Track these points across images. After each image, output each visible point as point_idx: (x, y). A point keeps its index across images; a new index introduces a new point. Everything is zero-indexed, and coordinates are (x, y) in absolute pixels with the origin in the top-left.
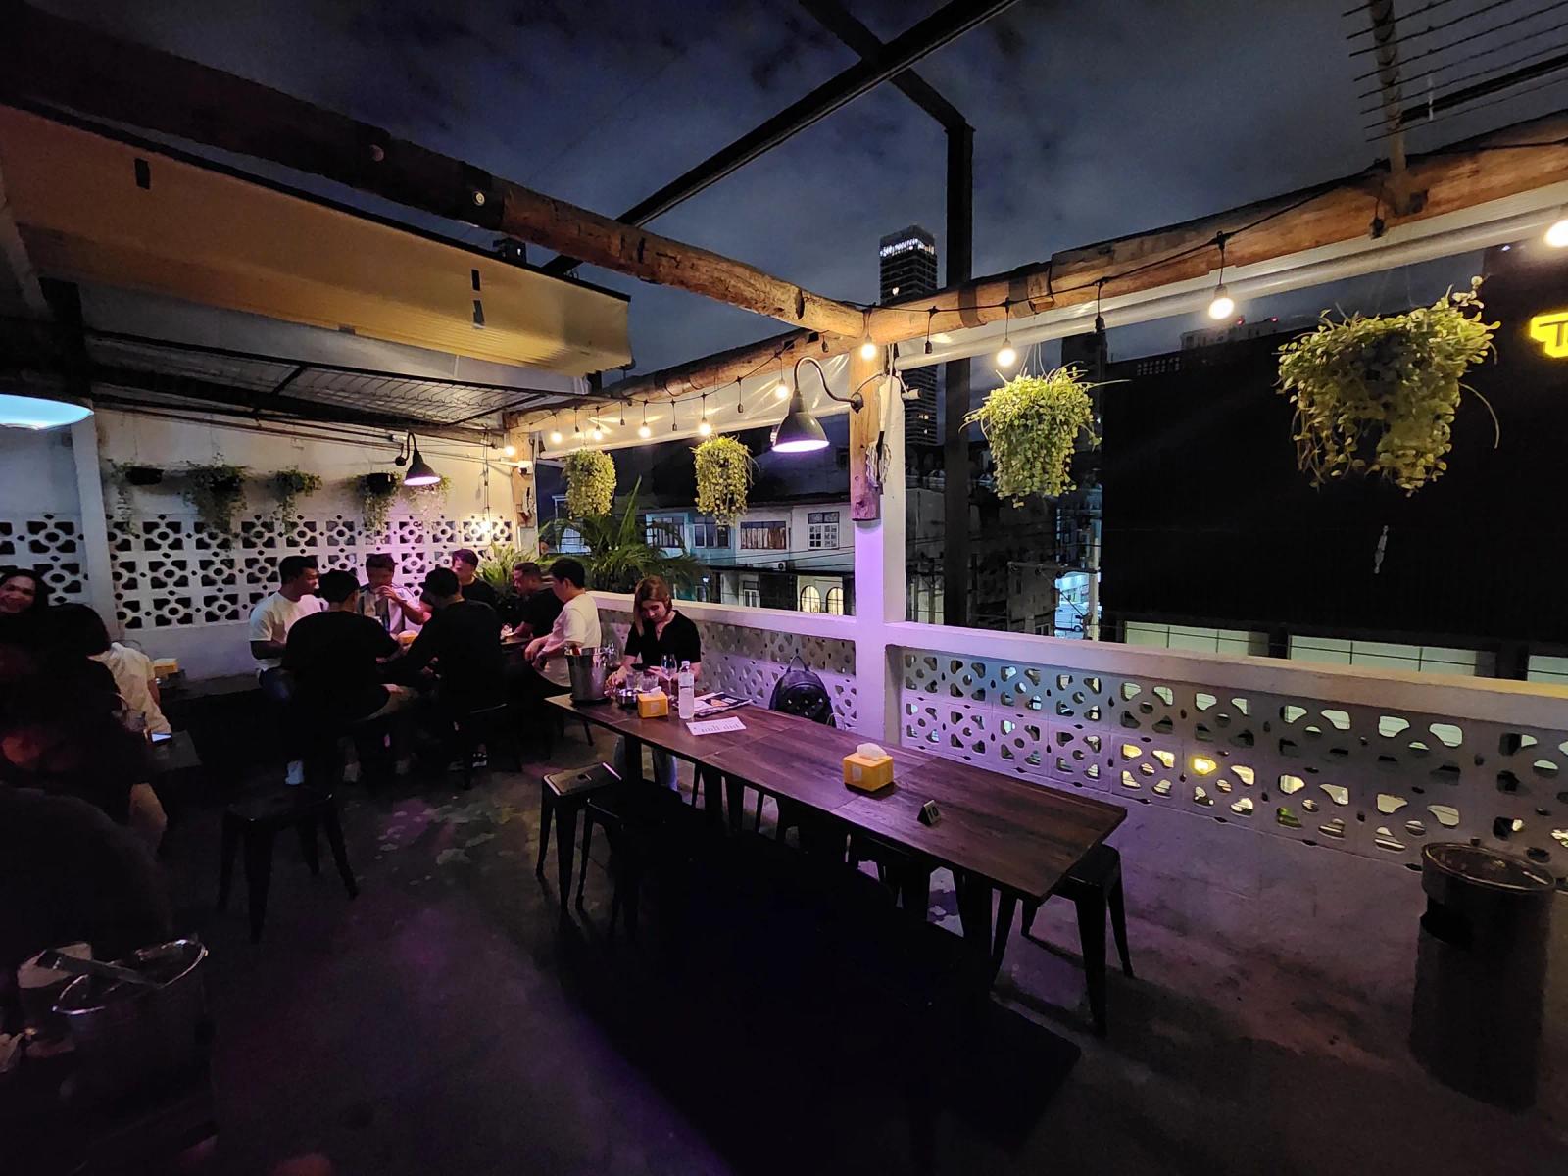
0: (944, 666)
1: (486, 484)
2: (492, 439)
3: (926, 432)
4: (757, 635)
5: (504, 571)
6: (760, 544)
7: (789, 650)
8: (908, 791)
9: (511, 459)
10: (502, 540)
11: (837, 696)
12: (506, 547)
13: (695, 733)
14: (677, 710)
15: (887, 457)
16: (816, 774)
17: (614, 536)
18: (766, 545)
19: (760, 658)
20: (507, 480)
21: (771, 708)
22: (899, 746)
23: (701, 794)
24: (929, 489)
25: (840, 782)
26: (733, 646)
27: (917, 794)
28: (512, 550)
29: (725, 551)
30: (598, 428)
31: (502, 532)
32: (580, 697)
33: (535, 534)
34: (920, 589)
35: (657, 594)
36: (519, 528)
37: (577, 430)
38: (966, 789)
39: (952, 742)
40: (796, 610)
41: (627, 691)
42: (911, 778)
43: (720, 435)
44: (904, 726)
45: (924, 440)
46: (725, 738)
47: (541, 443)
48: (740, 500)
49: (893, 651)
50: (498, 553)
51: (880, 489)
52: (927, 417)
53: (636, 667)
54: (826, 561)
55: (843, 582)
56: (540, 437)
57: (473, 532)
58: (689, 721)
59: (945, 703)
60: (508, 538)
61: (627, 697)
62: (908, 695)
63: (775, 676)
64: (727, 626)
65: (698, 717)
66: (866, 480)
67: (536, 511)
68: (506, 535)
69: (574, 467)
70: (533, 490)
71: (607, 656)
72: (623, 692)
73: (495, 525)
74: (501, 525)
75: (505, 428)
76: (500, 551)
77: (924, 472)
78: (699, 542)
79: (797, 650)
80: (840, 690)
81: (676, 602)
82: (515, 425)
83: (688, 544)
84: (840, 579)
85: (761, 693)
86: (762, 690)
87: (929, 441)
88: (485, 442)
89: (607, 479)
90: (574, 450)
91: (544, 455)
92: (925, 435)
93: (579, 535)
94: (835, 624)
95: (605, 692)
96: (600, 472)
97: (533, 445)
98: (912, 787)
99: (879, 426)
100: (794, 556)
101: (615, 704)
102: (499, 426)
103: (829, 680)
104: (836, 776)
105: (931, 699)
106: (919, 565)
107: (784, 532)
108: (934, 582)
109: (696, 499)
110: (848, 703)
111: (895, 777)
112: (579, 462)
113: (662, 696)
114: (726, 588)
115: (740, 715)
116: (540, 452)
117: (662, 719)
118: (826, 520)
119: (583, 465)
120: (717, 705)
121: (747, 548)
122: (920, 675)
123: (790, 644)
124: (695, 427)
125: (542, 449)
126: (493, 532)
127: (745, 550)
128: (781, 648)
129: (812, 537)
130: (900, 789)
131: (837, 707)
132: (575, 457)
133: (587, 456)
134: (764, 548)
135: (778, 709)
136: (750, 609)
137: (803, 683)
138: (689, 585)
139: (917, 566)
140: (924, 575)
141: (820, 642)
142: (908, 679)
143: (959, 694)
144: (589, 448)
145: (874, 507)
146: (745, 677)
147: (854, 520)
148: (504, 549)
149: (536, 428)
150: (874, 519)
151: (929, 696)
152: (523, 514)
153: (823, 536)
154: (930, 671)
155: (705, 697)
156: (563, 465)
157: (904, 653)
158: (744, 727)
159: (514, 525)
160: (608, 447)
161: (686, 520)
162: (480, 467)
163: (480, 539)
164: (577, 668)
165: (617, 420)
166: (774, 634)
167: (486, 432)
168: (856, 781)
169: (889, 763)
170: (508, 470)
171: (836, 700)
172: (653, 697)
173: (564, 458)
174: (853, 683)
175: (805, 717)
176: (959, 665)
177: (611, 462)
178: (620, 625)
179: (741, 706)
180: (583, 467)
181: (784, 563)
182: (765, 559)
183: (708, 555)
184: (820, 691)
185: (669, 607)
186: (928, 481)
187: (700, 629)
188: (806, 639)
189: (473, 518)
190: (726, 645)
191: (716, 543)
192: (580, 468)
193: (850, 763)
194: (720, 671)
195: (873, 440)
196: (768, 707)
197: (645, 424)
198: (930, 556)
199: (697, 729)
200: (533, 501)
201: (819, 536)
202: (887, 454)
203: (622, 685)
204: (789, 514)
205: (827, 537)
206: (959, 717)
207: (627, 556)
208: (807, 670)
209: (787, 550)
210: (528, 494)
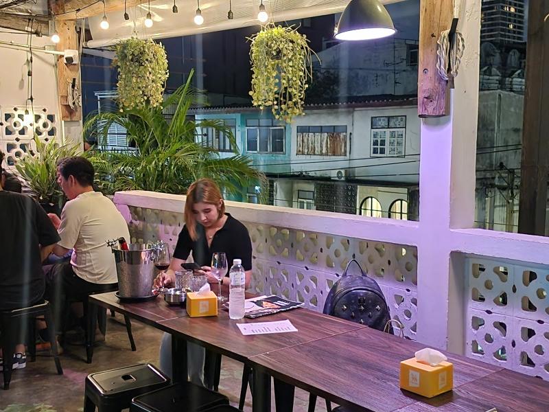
0: (516, 277)
1: (30, 74)
2: (36, 27)
3: (511, 27)
4: (312, 239)
5: (48, 166)
6: (318, 150)
7: (345, 256)
8: (467, 400)
9: (56, 47)
10: (45, 135)
11: (397, 306)
12: (49, 141)
13: (244, 333)
14: (227, 310)
15: (461, 47)
16: (371, 378)
17: (163, 134)
18: (324, 151)
19: (314, 264)
20: (51, 71)
21: (325, 312)
22: (463, 356)
23: (248, 405)
24: (511, 90)
25: (396, 387)
26: (286, 249)
27: (479, 404)
28: (55, 145)
29: (280, 157)
30: (149, 15)
31: (45, 125)
32: (127, 295)
33: (79, 130)
34: (497, 203)
35: (210, 198)
36: (63, 122)
37: (126, 17)
38: (533, 402)
39: (522, 360)
40: (355, 214)
41: (176, 290)
42: (472, 387)
43: (277, 24)
44: (469, 341)
45: (509, 37)
46: (276, 339)
47: (88, 31)
48: (298, 95)
49: (458, 259)
50: (41, 148)
51: (450, 83)
52: (513, 10)
53: (187, 267)
54: (390, 170)
55: (409, 194)
56: (87, 25)
57: (15, 125)
58: (237, 321)
59: (516, 318)
60: (52, 133)
61: (175, 295)
62: (475, 309)
63: (329, 282)
64: (280, 228)
65: (248, 318)
66: (437, 72)
67: (81, 105)
68: (49, 128)
69: (124, 57)
70: (78, 82)
71: (155, 252)
72: (172, 291)
73: (38, 118)
74: (44, 119)
75: (50, 14)
76: (43, 145)
77: (506, 71)
78: (251, 145)
79: (354, 256)
80: (400, 300)
81: (226, 203)
82: (61, 11)
83: (241, 145)
84: (405, 190)
85: (314, 301)
86: (315, 297)
87: (514, 38)
88: (29, 29)
89: (158, 69)
90: (124, 39)
91: (91, 44)
92: (509, 31)
93: (124, 130)
94: (398, 229)
95: (153, 291)
96: (151, 62)
97: (79, 33)
98: (473, 396)
99: (452, 13)
100: (355, 164)
101: (163, 303)
102: (44, 11)
103: (388, 289)
104: (392, 381)
105: (500, 314)
106: (497, 176)
107: (345, 136)
108: (513, 197)
109: (251, 93)
110: (408, 314)
111: (454, 386)
112: (129, 52)
113: (212, 295)
114: (279, 195)
115: (290, 317)
116: (87, 41)
117: (211, 318)
118: (392, 124)
119: (133, 54)
120: (268, 307)
121: (303, 154)
122: (488, 286)
123: (346, 249)
124: (253, 15)
125: (89, 37)
126: (36, 125)
127: (302, 157)
128: (337, 254)
129: (375, 143)
130: (459, 397)
131: (396, 317)
132: (125, 46)
133: (137, 44)
134: (322, 154)
135: (333, 313)
136: (304, 211)
137: (359, 288)
138: (241, 187)
139: (494, 178)
140: (502, 188)
141: (379, 247)
142: (475, 290)
143: (532, 308)
144: (141, 37)
145: (443, 102)
146: (299, 283)
147: (420, 116)
148: (46, 143)
149: (83, 14)
150: (443, 115)
151: (497, 309)
152: (68, 107)
153: (387, 143)
154: (500, 282)
155: (255, 299)
156: (112, 56)
157: (472, 261)
158: (296, 330)
159: (58, 118)
160: (158, 35)
161: (238, 122)
162: (26, 56)
163: (22, 132)
164: (125, 265)
165: (167, 7)
166: (329, 238)
167: (30, 19)
168: (413, 385)
169: (449, 370)
170: (53, 61)
171: (395, 309)
172: (201, 295)
173: (113, 48)
174: (414, 293)
175: (361, 323)
176: (533, 276)
177: (163, 52)
178: (168, 227)
179: (293, 309)
180: (134, 56)
181: (343, 171)
182: (323, 166)
183: (262, 161)
184: (379, 298)
185: (221, 211)
186: (511, 83)
187: (252, 233)
188: (364, 244)
189: (15, 109)
190: (279, 249)
191: (270, 148)
192: (130, 57)
193: (407, 369)
194: (272, 277)
195: (445, 29)
196: (322, 312)
197: (199, 11)
198: (511, 166)
199: (246, 329)
200: (78, 92)
201: (383, 143)
202: (461, 43)
203: (169, 285)
204: (350, 117)
205: (391, 143)
206: (531, 333)
207: (176, 155)
208: (364, 275)
209: (348, 157)
210: (73, 86)
